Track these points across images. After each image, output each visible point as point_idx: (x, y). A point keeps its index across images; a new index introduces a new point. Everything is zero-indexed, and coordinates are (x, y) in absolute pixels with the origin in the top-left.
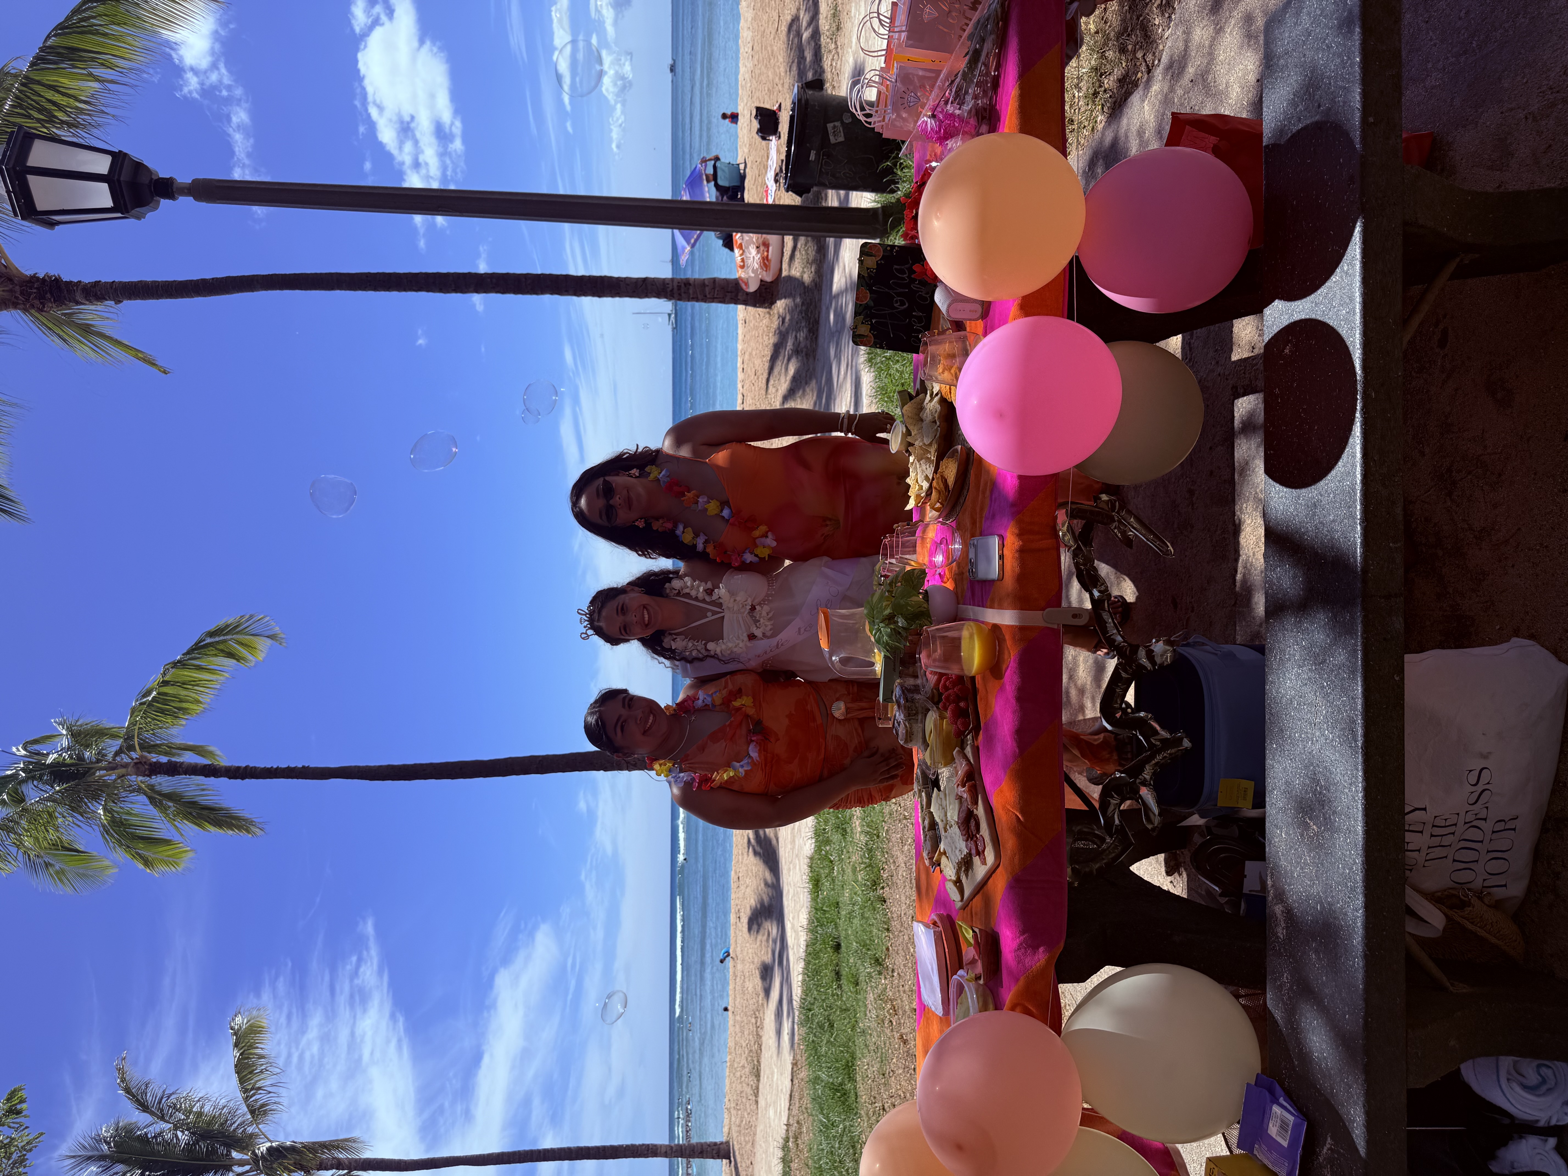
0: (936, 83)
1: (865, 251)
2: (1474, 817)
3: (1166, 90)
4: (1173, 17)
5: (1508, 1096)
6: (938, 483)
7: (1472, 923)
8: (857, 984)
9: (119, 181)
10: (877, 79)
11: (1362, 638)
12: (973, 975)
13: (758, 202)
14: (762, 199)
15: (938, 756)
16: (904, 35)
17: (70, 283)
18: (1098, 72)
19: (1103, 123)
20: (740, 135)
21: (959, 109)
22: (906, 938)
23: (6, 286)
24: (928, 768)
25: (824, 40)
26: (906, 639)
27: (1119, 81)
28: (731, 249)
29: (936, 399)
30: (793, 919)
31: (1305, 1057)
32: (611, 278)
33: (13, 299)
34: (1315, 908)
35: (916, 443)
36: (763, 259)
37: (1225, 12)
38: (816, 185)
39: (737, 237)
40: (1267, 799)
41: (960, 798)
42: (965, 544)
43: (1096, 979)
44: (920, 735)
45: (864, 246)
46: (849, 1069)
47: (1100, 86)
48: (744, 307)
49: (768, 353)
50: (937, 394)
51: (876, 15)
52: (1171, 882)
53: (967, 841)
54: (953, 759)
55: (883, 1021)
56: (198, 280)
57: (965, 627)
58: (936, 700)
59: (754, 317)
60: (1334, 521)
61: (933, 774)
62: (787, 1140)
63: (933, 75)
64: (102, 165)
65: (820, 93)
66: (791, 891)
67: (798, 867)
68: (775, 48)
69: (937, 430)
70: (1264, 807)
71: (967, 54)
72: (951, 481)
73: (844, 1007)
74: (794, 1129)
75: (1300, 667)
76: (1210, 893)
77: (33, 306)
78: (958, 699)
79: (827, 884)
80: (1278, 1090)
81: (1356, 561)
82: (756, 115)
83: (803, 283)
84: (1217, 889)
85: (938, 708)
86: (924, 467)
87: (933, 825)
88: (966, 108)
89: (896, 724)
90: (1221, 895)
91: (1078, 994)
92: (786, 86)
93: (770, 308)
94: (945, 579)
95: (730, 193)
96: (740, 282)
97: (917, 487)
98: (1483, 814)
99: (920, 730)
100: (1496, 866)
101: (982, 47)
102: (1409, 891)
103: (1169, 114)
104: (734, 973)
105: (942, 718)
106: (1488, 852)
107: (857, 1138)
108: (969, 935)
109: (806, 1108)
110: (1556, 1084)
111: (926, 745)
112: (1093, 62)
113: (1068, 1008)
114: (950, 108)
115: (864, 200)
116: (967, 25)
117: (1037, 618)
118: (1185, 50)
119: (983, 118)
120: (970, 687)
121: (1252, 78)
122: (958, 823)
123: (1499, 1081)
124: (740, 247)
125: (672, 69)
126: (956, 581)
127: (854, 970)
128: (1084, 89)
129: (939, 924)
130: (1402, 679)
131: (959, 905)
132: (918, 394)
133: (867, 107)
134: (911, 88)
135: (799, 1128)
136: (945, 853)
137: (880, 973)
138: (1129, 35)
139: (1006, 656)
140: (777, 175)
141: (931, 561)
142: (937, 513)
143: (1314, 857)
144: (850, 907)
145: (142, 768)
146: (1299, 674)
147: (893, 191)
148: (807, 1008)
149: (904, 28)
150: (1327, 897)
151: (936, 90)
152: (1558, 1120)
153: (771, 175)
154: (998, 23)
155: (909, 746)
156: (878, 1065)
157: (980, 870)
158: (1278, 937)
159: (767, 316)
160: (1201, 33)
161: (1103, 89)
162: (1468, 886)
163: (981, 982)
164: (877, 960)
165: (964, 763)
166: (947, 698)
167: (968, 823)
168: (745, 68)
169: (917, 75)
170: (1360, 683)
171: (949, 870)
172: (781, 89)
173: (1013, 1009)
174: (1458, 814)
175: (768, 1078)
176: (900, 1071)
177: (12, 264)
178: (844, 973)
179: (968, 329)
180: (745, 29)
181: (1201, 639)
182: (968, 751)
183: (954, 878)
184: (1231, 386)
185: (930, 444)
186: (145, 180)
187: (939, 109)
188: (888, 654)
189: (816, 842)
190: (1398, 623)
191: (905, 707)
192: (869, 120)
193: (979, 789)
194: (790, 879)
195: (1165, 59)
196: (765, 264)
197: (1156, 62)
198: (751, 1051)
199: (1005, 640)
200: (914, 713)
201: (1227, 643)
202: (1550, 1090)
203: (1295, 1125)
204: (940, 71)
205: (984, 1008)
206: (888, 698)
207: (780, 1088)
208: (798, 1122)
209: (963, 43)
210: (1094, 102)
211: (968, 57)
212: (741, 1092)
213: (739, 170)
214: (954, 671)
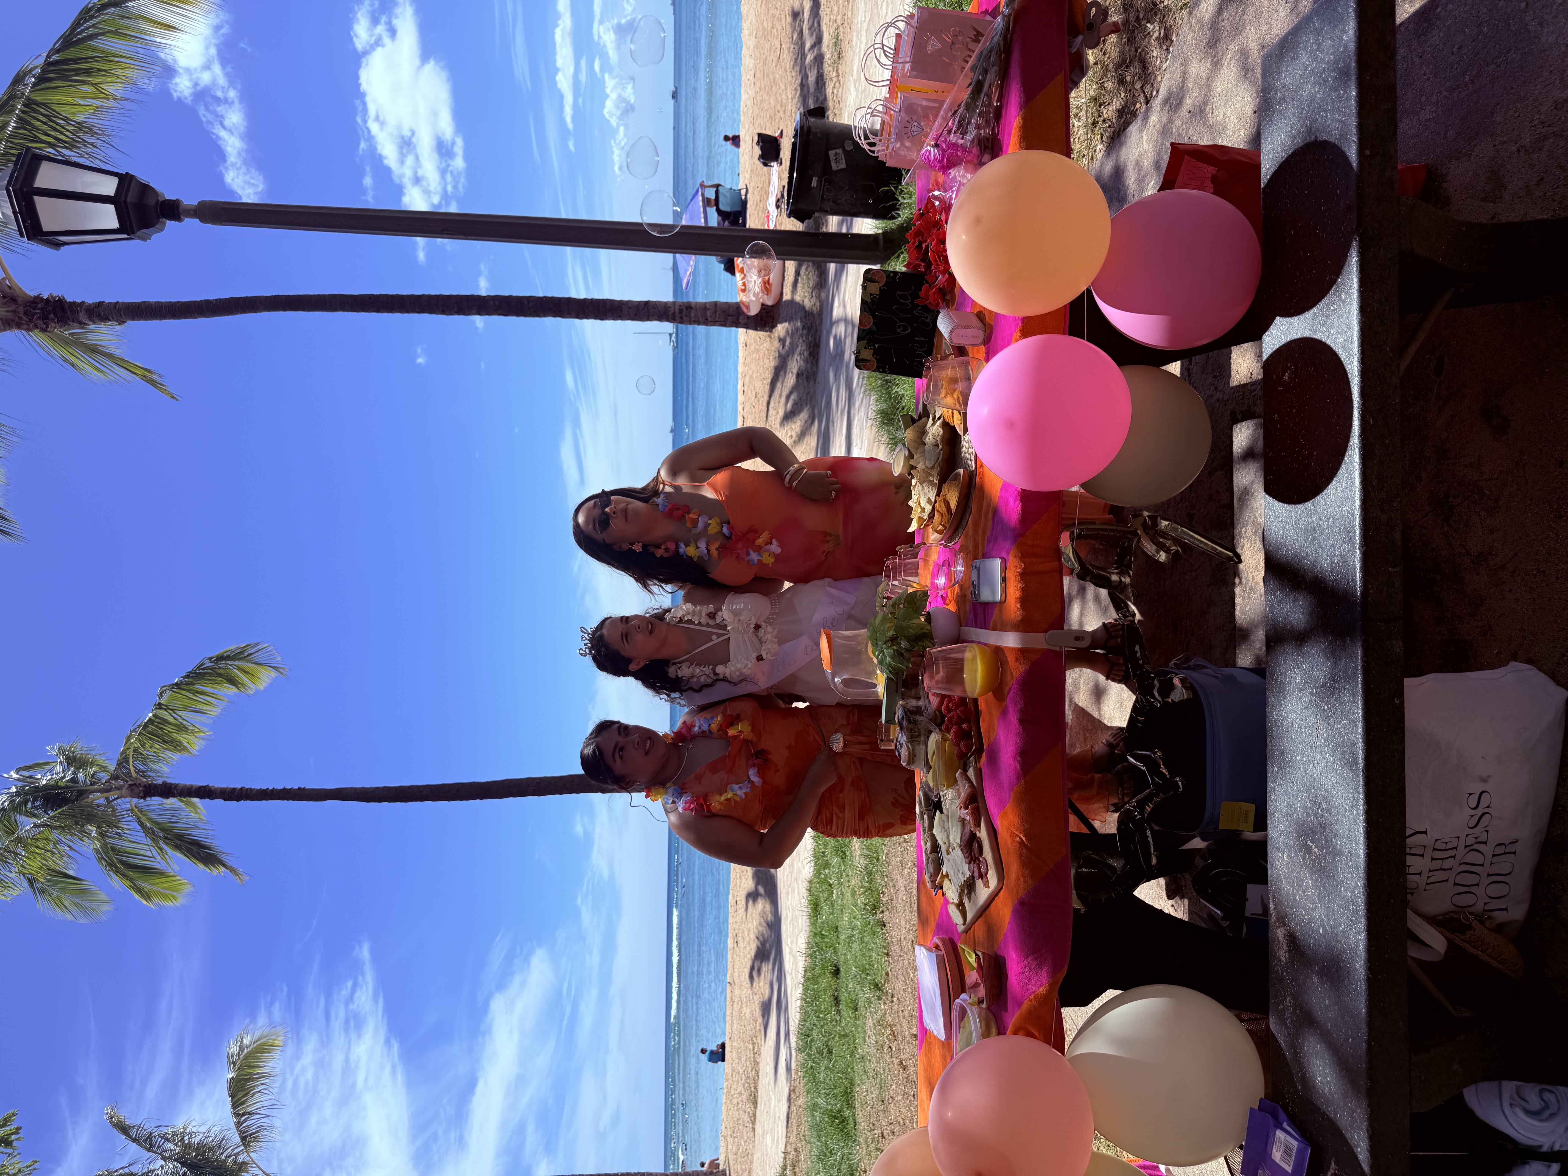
0: (939, 112)
1: (868, 277)
2: (1474, 841)
3: (1164, 120)
4: (1171, 49)
5: (1511, 1121)
6: (940, 506)
7: (1474, 947)
8: (856, 1010)
9: (125, 202)
10: (880, 108)
11: (1363, 661)
12: (976, 999)
13: (759, 227)
14: (763, 224)
15: (941, 779)
16: (908, 66)
17: (74, 303)
18: (1097, 102)
19: (1102, 152)
20: (742, 160)
21: (962, 139)
22: (906, 962)
23: (10, 306)
24: (931, 790)
25: (827, 68)
26: (908, 661)
27: (1118, 111)
28: (733, 273)
29: (939, 423)
30: (792, 943)
31: (1307, 1083)
32: (613, 301)
33: (17, 319)
34: (1317, 931)
35: (919, 466)
36: (764, 283)
37: (1221, 47)
38: (818, 211)
39: (739, 261)
40: (1269, 822)
41: (963, 821)
42: (968, 566)
43: (1097, 1003)
44: (923, 757)
45: (867, 272)
46: (848, 1096)
47: (1100, 116)
48: (745, 330)
49: (769, 376)
50: (939, 418)
51: (880, 46)
52: (1172, 906)
53: (969, 863)
54: (956, 781)
55: (882, 1046)
56: (201, 301)
57: (968, 649)
58: (938, 722)
59: (755, 340)
60: (1333, 545)
61: (936, 797)
62: (784, 1168)
63: (937, 105)
64: (108, 186)
65: (822, 121)
66: (790, 915)
67: (796, 891)
68: (777, 76)
69: (939, 453)
70: (1266, 829)
71: (970, 85)
72: (953, 504)
73: (842, 1033)
74: (791, 1156)
75: (1300, 690)
76: (1211, 916)
77: (36, 327)
78: (961, 721)
79: (826, 908)
80: (1282, 1115)
81: (1355, 586)
82: (758, 142)
83: (804, 307)
84: (1219, 912)
85: (940, 730)
86: (926, 490)
87: (936, 847)
88: (969, 137)
89: (899, 746)
90: (1223, 918)
91: (1080, 1019)
92: (788, 113)
93: (771, 331)
94: (948, 601)
95: (732, 218)
96: (742, 306)
97: (920, 510)
98: (1483, 838)
99: (923, 751)
100: (1496, 890)
101: (984, 78)
102: (1410, 914)
103: (1168, 145)
104: (731, 998)
105: (944, 739)
106: (1489, 875)
107: (855, 1165)
108: (972, 959)
109: (804, 1136)
110: (1559, 1109)
111: (928, 767)
112: (1092, 93)
113: (1069, 1033)
114: (952, 138)
115: (866, 226)
116: (970, 57)
117: (1039, 641)
118: (1183, 82)
119: (986, 147)
120: (972, 709)
121: (1249, 109)
122: (960, 846)
123: (1501, 1105)
124: (742, 271)
125: (674, 96)
126: (958, 603)
127: (853, 996)
128: (1084, 118)
129: (942, 948)
130: (1402, 703)
131: (961, 928)
132: (920, 418)
133: (870, 136)
134: (915, 118)
135: (797, 1156)
136: (947, 876)
137: (879, 998)
138: (1127, 67)
139: (1009, 679)
140: (778, 201)
141: (933, 584)
142: (939, 536)
143: (1316, 881)
144: (849, 932)
145: (137, 790)
146: (1300, 697)
147: (893, 218)
148: (805, 1035)
149: (908, 59)
150: (1329, 920)
151: (939, 120)
152: (1561, 1146)
153: (772, 200)
154: (1000, 55)
155: (912, 767)
156: (877, 1092)
157: (983, 893)
158: (1280, 961)
159: (768, 339)
160: (1198, 68)
161: (1102, 119)
162: (1469, 909)
163: (984, 1006)
164: (876, 985)
165: (967, 785)
166: (950, 720)
167: (971, 846)
168: (746, 96)
169: (921, 106)
170: (1360, 706)
171: (951, 892)
172: (782, 116)
173: (1015, 1032)
174: (1458, 838)
175: (765, 1104)
176: (900, 1098)
177: (16, 284)
178: (843, 998)
179: (970, 355)
180: (747, 57)
181: (1202, 662)
182: (971, 773)
183: (956, 901)
184: (1229, 412)
185: (933, 468)
186: (151, 202)
187: (942, 139)
188: (891, 676)
189: (816, 864)
190: (1398, 647)
191: (907, 729)
192: (872, 149)
193: (982, 811)
194: (789, 903)
195: (1163, 92)
196: (766, 288)
197: (1154, 93)
198: (748, 1077)
199: (1007, 662)
200: (916, 736)
201: (1226, 666)
202: (1552, 1115)
203: (1300, 1152)
204: (944, 101)
205: (986, 1034)
206: (890, 720)
207: (777, 1115)
208: (796, 1150)
209: (966, 75)
210: (1093, 131)
211: (970, 88)
212: (738, 1120)
213: (741, 195)
214: (957, 693)
